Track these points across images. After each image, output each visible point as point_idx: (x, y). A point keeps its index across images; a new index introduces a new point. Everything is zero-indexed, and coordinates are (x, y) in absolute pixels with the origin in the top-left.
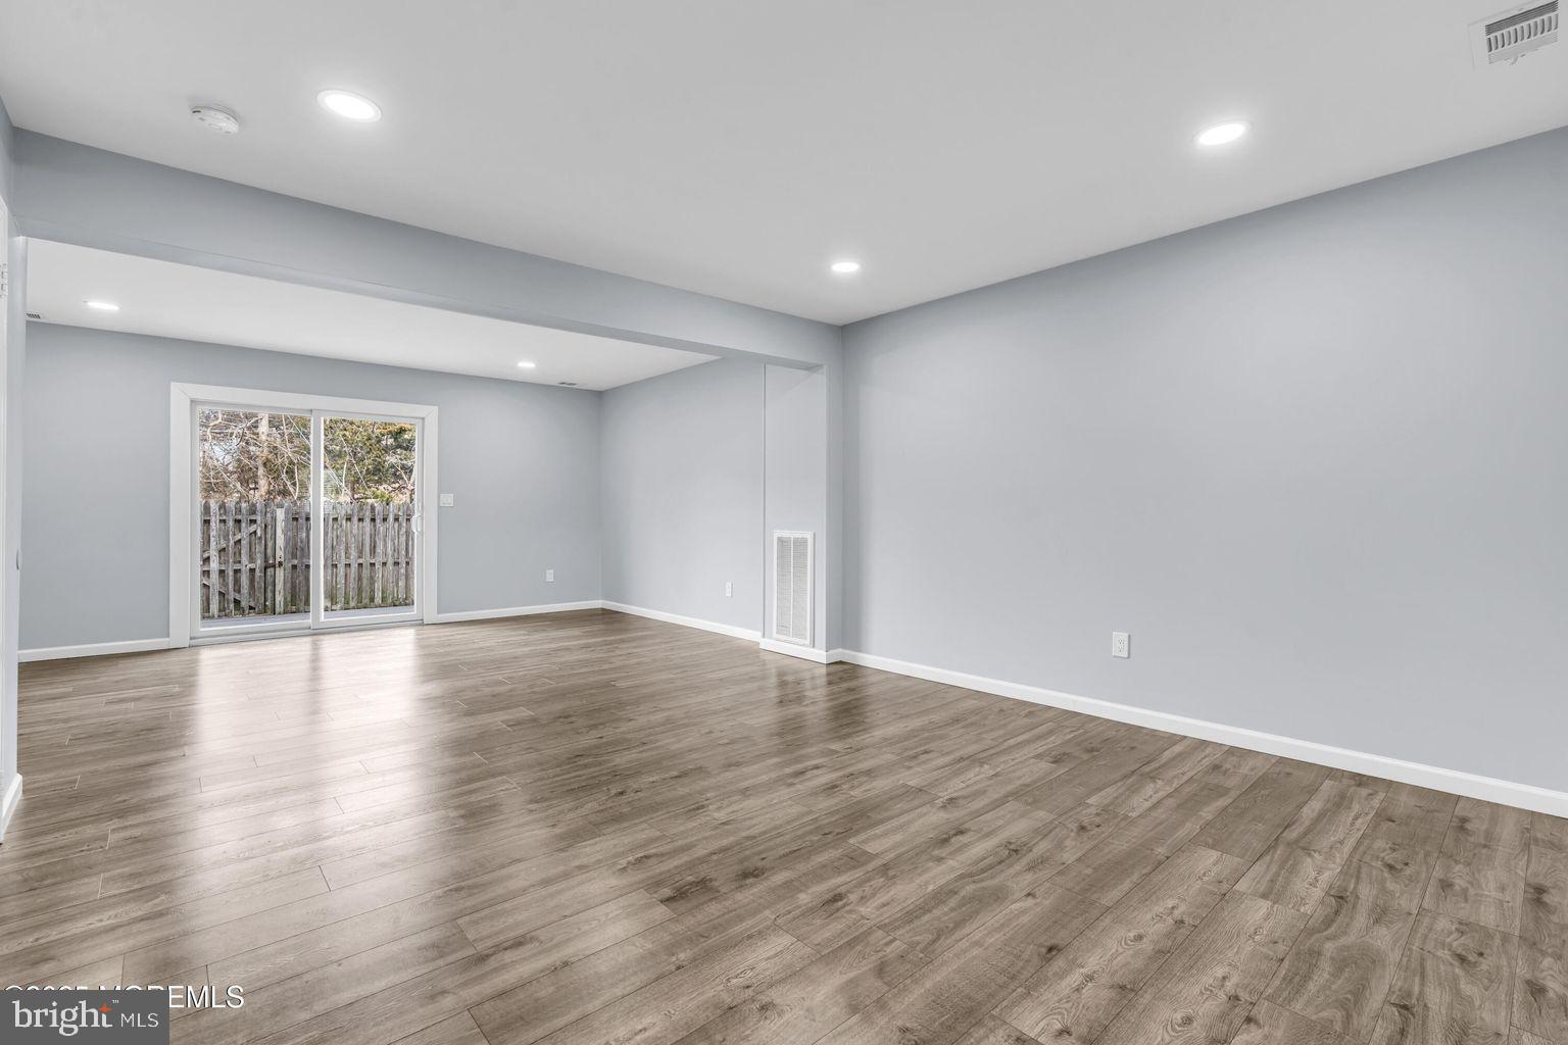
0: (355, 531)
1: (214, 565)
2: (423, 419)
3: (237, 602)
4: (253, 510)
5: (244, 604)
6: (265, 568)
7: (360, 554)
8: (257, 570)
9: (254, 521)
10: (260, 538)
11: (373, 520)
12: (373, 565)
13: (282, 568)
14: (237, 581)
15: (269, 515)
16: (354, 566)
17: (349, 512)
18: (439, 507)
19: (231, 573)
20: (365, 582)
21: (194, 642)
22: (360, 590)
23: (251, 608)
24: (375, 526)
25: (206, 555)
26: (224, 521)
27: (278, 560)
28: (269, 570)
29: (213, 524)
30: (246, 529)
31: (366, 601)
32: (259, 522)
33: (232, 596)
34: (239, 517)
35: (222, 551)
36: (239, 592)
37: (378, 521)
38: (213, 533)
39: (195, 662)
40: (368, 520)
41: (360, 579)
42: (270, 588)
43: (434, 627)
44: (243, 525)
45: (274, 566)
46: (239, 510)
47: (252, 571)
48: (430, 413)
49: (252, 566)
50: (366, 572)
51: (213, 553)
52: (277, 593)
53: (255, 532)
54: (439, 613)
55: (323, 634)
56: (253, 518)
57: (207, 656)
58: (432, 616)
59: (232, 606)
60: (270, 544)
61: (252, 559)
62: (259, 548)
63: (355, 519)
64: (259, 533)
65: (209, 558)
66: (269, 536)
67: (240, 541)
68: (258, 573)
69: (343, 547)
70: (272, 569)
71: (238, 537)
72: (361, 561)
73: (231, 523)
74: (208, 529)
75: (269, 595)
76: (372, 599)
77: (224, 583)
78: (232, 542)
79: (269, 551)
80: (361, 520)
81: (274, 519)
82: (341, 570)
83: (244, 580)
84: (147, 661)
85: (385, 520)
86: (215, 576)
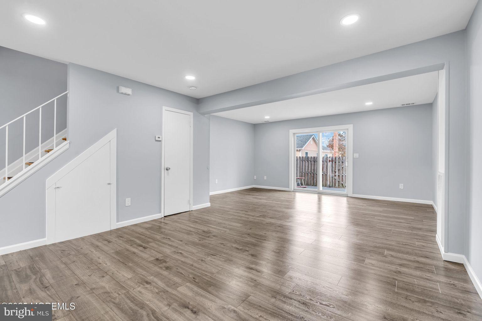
2: (348, 129)
18: (353, 158)
39: (295, 196)
43: (352, 198)
48: (350, 127)
54: (353, 194)
55: (321, 194)
57: (301, 195)
58: (351, 194)
73: (341, 163)
86: (337, 177)
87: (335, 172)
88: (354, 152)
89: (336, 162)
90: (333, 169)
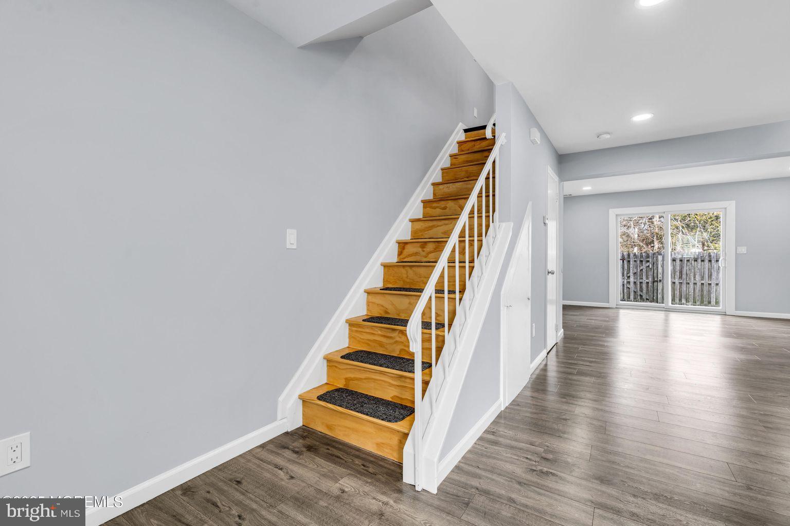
0: (699, 267)
1: (632, 280)
3: (641, 296)
4: (648, 256)
5: (644, 297)
6: (654, 282)
7: (702, 278)
8: (650, 283)
9: (649, 261)
10: (651, 269)
11: (710, 261)
12: (710, 284)
13: (661, 283)
14: (641, 287)
15: (655, 258)
16: (699, 284)
17: (696, 257)
18: (736, 253)
19: (639, 283)
20: (705, 293)
21: (617, 306)
22: (702, 296)
23: (647, 299)
24: (711, 264)
25: (628, 275)
26: (636, 261)
27: (659, 279)
28: (655, 283)
29: (631, 262)
30: (645, 265)
31: (706, 303)
32: (650, 261)
33: (639, 293)
34: (642, 259)
35: (635, 274)
36: (642, 292)
37: (713, 262)
38: (631, 266)
39: (618, 313)
40: (707, 261)
41: (702, 291)
42: (655, 291)
43: (732, 317)
44: (644, 263)
45: (657, 282)
46: (642, 256)
47: (648, 283)
49: (648, 281)
50: (706, 288)
51: (631, 274)
52: (659, 294)
53: (649, 266)
55: (671, 312)
56: (648, 260)
57: (622, 312)
58: (731, 310)
59: (639, 297)
60: (655, 271)
61: (647, 278)
62: (651, 273)
63: (699, 260)
64: (650, 266)
65: (630, 276)
66: (655, 268)
67: (642, 269)
68: (650, 284)
69: (692, 275)
70: (656, 283)
71: (642, 268)
72: (702, 282)
73: (638, 262)
74: (630, 264)
75: (655, 294)
76: (710, 302)
77: (636, 287)
78: (639, 270)
79: (655, 275)
80: (703, 261)
81: (657, 260)
82: (692, 285)
83: (644, 286)
84: (601, 310)
85: (717, 261)
86: (632, 284)
87: (629, 277)
88: (738, 244)
89: (629, 261)
90: (625, 273)
